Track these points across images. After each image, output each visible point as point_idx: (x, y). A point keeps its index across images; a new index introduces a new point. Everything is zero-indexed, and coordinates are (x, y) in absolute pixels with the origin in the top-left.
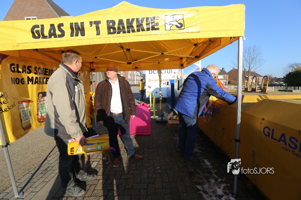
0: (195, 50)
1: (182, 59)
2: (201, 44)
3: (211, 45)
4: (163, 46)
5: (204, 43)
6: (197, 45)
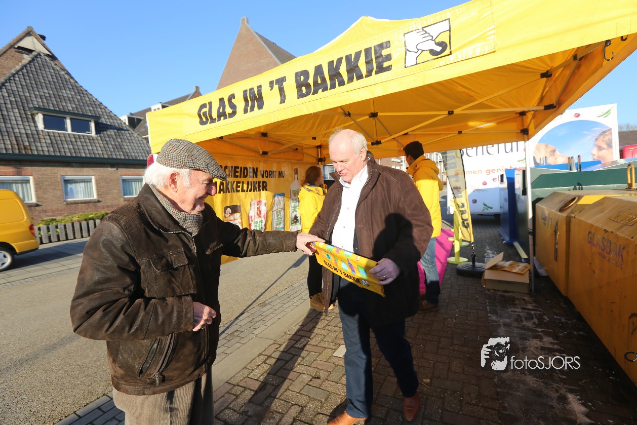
0: (547, 89)
1: (524, 116)
2: (561, 69)
3: (583, 68)
4: (464, 92)
5: (565, 65)
6: (550, 76)
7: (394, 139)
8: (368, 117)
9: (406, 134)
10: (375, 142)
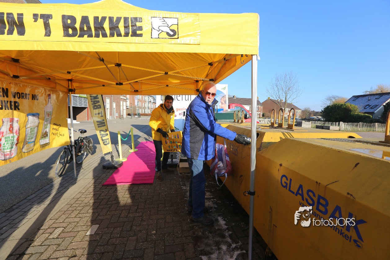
7: (129, 83)
8: (114, 65)
9: (137, 81)
10: (119, 83)
